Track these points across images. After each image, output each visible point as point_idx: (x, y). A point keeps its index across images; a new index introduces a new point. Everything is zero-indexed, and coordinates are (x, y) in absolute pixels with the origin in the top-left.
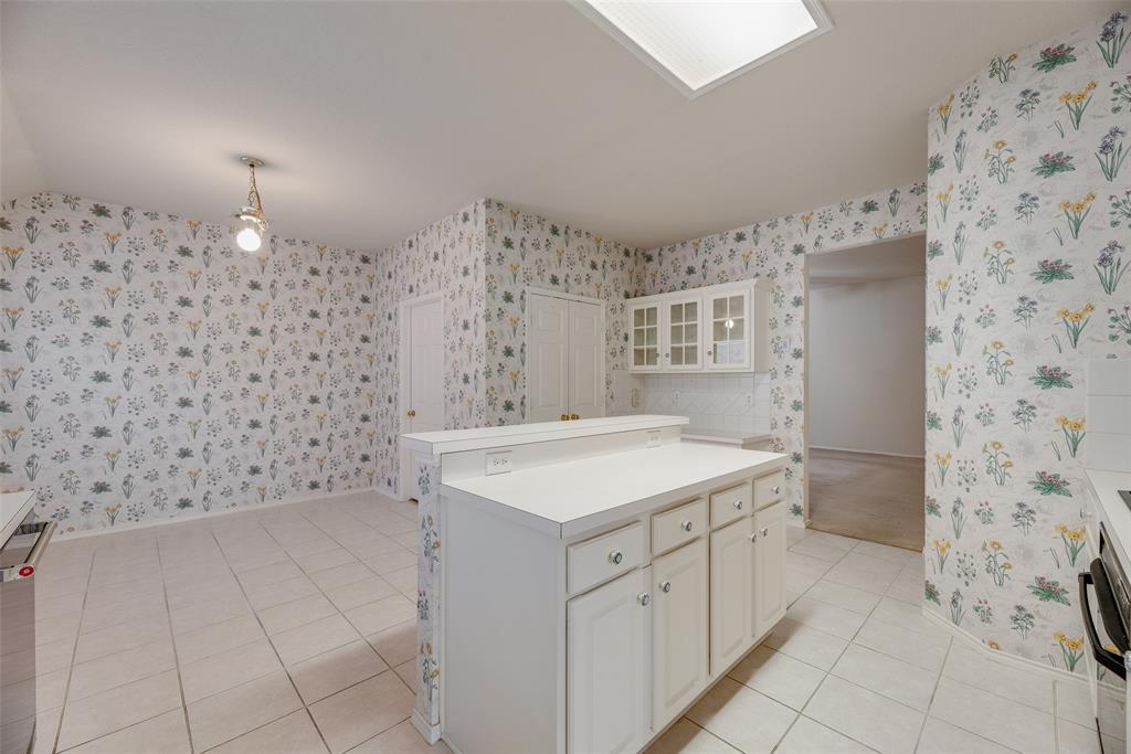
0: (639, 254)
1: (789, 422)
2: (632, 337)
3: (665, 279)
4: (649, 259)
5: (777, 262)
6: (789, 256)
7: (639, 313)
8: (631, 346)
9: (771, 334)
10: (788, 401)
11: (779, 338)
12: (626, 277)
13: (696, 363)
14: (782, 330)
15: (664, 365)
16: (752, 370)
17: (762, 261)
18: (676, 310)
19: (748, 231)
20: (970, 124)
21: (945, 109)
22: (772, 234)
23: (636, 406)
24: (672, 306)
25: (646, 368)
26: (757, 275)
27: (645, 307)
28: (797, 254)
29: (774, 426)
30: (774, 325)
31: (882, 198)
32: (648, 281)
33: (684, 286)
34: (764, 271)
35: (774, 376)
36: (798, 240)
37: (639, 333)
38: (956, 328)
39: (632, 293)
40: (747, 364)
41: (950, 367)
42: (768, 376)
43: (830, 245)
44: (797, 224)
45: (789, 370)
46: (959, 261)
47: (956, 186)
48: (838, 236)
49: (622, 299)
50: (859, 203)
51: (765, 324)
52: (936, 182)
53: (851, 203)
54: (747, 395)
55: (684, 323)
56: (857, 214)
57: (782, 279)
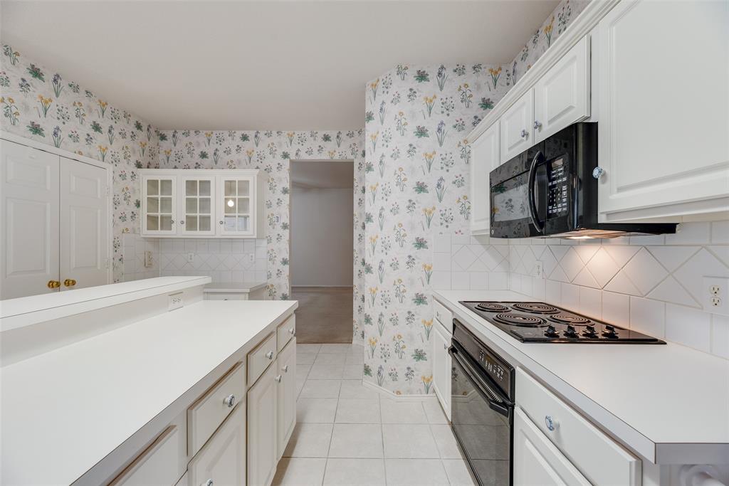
0: (152, 130)
1: (279, 273)
2: (144, 204)
3: (179, 158)
4: (163, 138)
5: (272, 161)
6: (279, 159)
7: (153, 184)
8: (144, 212)
9: (268, 212)
10: (279, 259)
11: (272, 215)
12: (138, 148)
13: (209, 230)
14: (275, 210)
15: (178, 230)
16: (255, 237)
17: (261, 158)
18: (191, 186)
19: (251, 134)
20: (388, 98)
21: (374, 86)
22: (268, 141)
23: (149, 268)
24: (187, 181)
25: (160, 233)
26: (258, 168)
27: (159, 178)
28: (285, 158)
29: (269, 276)
30: (269, 206)
31: (333, 135)
32: (162, 157)
33: (198, 166)
34: (263, 166)
35: (269, 241)
36: (285, 149)
37: (152, 202)
38: (380, 215)
39: (144, 163)
40: (251, 232)
41: (377, 237)
42: (265, 242)
43: (304, 157)
44: (284, 138)
45: (279, 237)
46: (382, 176)
47: (380, 132)
48: (309, 152)
49: (133, 168)
50: (321, 134)
51: (264, 204)
52: (371, 127)
53: (317, 133)
54: (250, 255)
55: (198, 197)
56: (320, 142)
57: (275, 174)
